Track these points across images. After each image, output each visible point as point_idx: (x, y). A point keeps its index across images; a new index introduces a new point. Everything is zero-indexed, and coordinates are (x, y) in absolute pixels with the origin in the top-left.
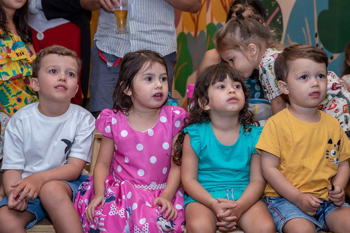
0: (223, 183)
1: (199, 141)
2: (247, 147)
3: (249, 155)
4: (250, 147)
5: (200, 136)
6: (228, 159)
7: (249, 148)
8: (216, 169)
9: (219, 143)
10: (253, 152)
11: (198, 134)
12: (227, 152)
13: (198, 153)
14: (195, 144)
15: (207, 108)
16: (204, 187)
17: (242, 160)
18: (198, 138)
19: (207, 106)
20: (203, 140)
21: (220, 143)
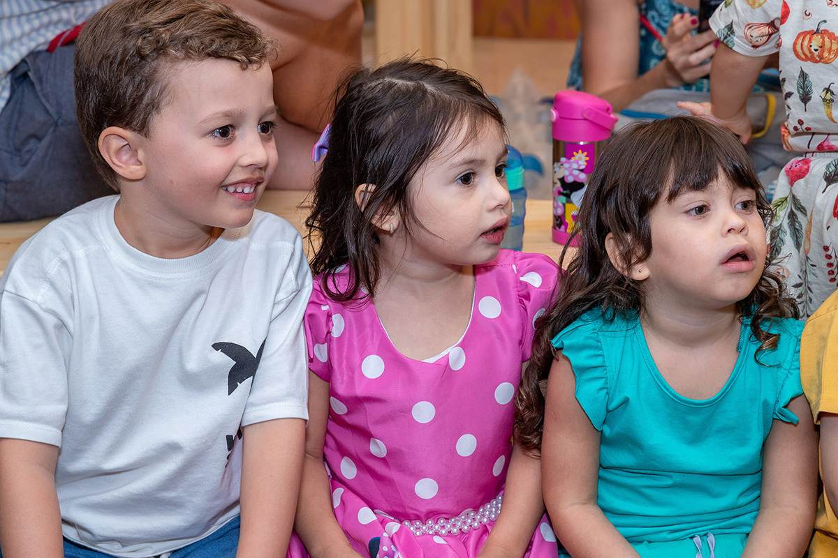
0: (679, 518)
1: (600, 383)
2: (762, 401)
3: (765, 422)
4: (771, 400)
5: (607, 364)
6: (696, 437)
7: (765, 403)
8: (658, 473)
9: (668, 390)
10: (779, 415)
11: (598, 361)
12: (695, 419)
13: (597, 423)
14: (590, 393)
15: (641, 272)
16: (619, 529)
17: (743, 442)
18: (597, 373)
19: (639, 267)
20: (615, 377)
21: (673, 392)
